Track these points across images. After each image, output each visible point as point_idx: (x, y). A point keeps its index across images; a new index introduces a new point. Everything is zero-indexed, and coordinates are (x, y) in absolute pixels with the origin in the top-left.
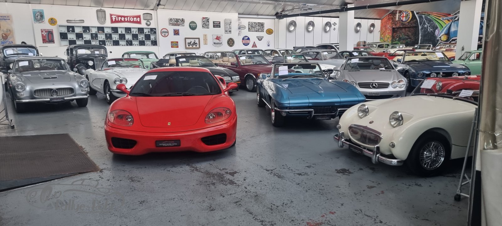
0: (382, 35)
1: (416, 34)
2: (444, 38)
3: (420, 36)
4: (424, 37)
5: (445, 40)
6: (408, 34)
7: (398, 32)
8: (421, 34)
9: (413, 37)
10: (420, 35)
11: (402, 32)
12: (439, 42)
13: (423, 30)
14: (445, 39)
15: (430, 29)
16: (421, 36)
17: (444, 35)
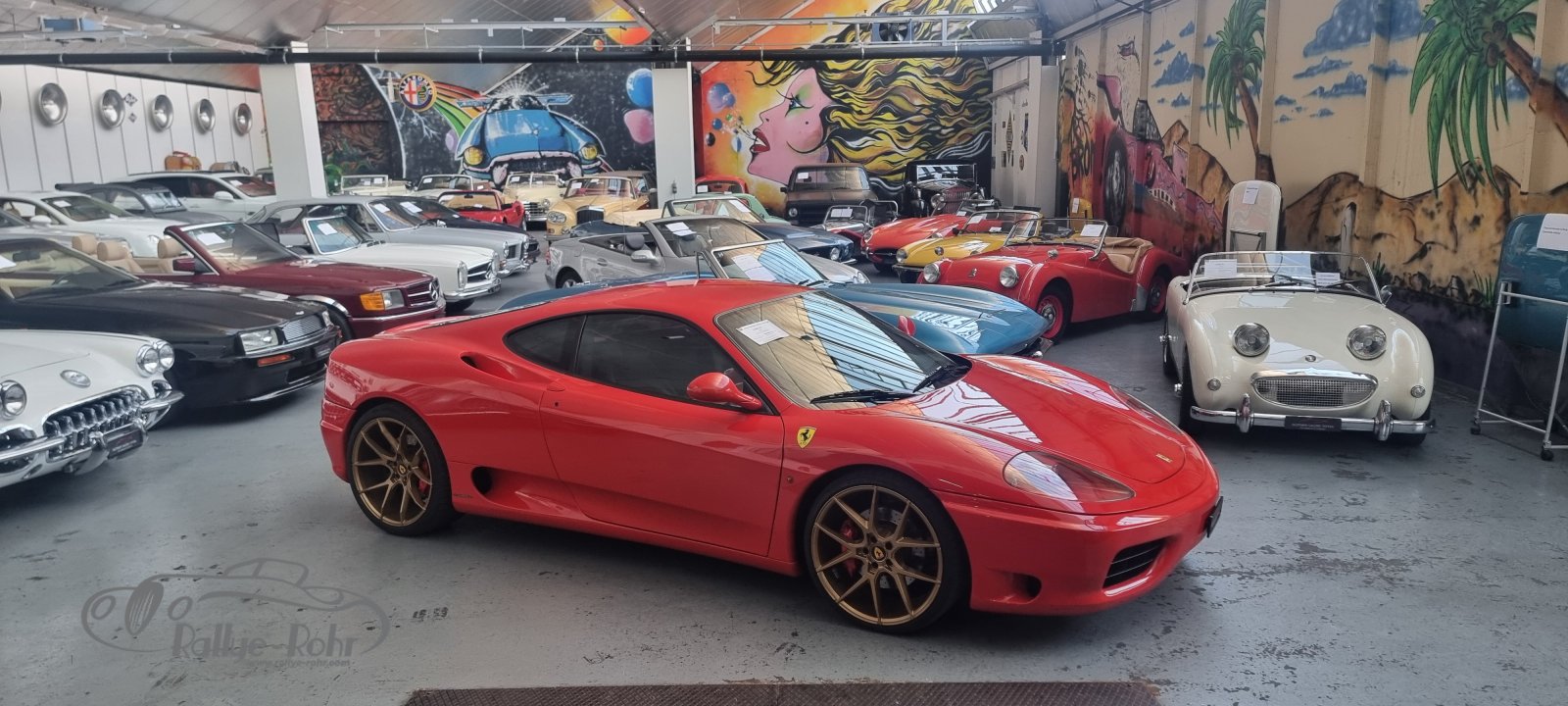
1: (389, 142)
2: (474, 157)
3: (403, 150)
4: (414, 153)
5: (476, 163)
6: (361, 141)
7: (329, 136)
8: (404, 143)
9: (380, 152)
10: (402, 145)
11: (342, 137)
12: (461, 168)
13: (408, 133)
14: (476, 160)
15: (429, 132)
16: (406, 150)
17: (472, 150)
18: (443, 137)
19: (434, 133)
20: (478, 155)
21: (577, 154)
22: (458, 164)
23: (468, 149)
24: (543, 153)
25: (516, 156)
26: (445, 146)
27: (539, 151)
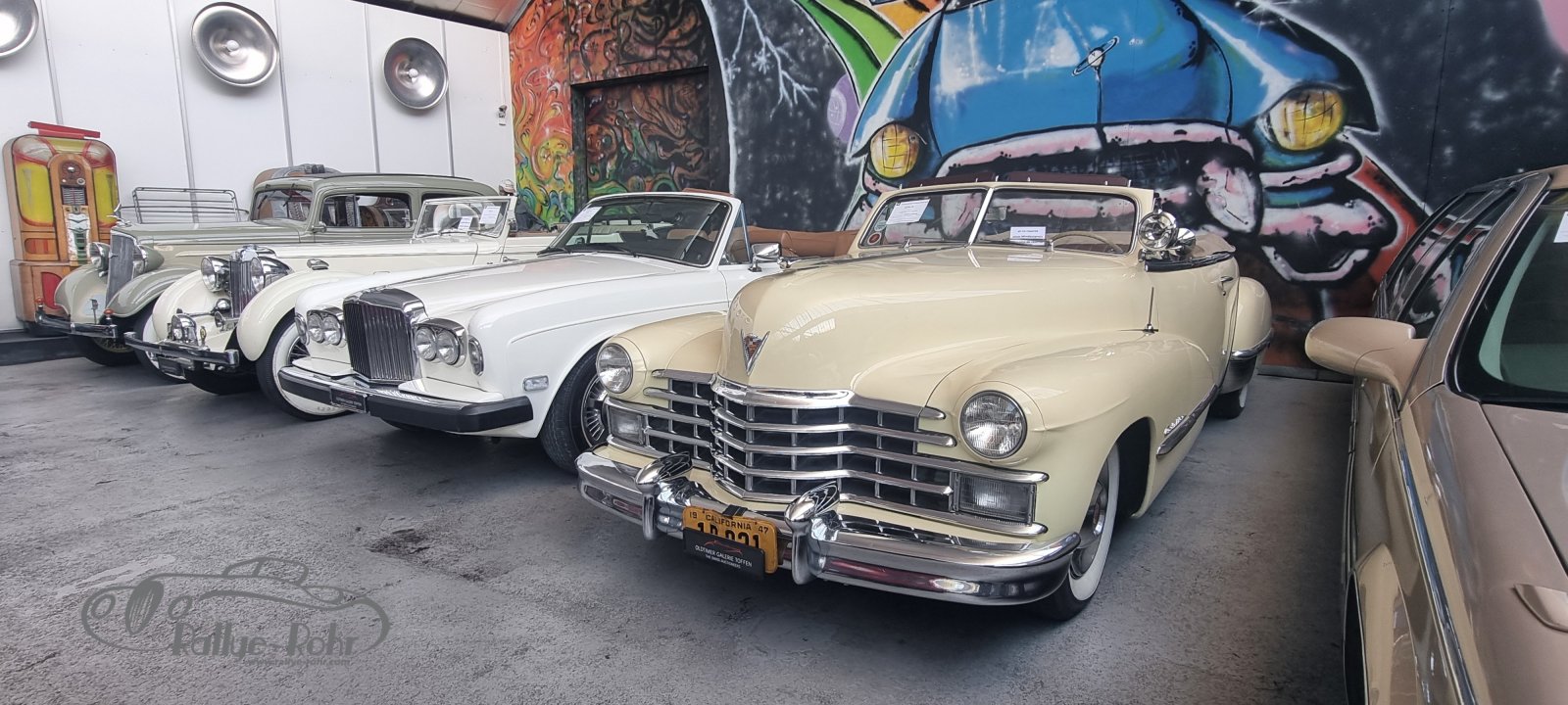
0: (527, 140)
1: (708, 128)
2: (892, 155)
3: (732, 141)
4: (756, 150)
5: (901, 172)
6: (664, 128)
7: (611, 119)
8: (736, 123)
9: (697, 152)
10: (732, 129)
11: (633, 117)
12: (859, 192)
13: (746, 96)
14: (900, 162)
15: (791, 89)
16: (740, 142)
17: (890, 134)
18: (822, 98)
19: (802, 88)
20: (904, 148)
21: (1247, 130)
22: (851, 175)
23: (880, 131)
24: (1111, 133)
25: (1017, 148)
26: (824, 125)
27: (1099, 128)
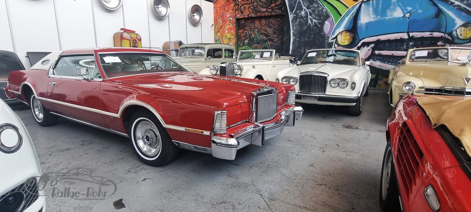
0: (219, 34)
1: (284, 31)
2: (344, 39)
3: (291, 35)
4: (299, 37)
5: (347, 44)
6: (266, 31)
7: (247, 28)
8: (293, 30)
9: (277, 38)
10: (292, 32)
11: (255, 28)
12: (332, 48)
13: (297, 23)
14: (346, 41)
15: (312, 21)
16: (294, 35)
17: (344, 34)
18: (322, 24)
19: (316, 21)
20: (348, 37)
21: (450, 34)
22: (331, 44)
23: (341, 32)
24: (411, 34)
25: (383, 38)
26: (323, 31)
27: (408, 33)
